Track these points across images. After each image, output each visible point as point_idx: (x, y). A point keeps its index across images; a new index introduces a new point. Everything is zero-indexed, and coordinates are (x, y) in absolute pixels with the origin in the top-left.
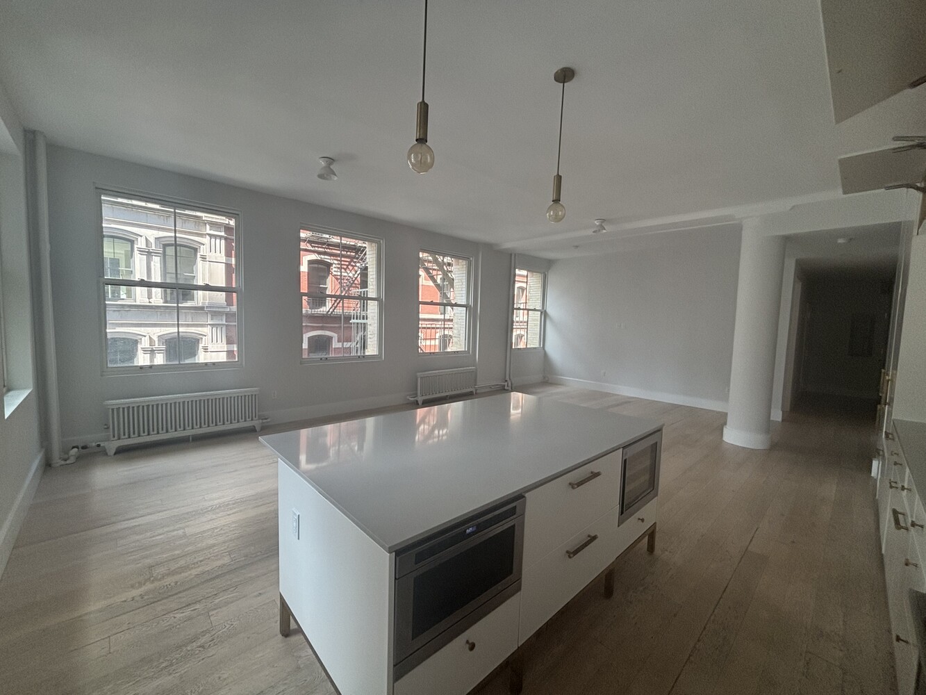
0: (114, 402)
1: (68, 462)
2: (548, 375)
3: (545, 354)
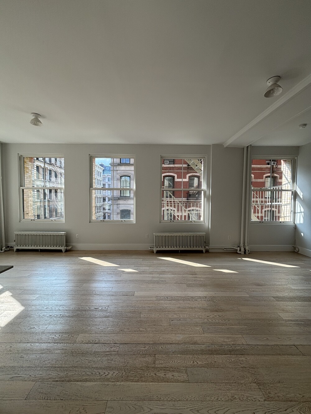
2: (299, 247)
3: (295, 228)
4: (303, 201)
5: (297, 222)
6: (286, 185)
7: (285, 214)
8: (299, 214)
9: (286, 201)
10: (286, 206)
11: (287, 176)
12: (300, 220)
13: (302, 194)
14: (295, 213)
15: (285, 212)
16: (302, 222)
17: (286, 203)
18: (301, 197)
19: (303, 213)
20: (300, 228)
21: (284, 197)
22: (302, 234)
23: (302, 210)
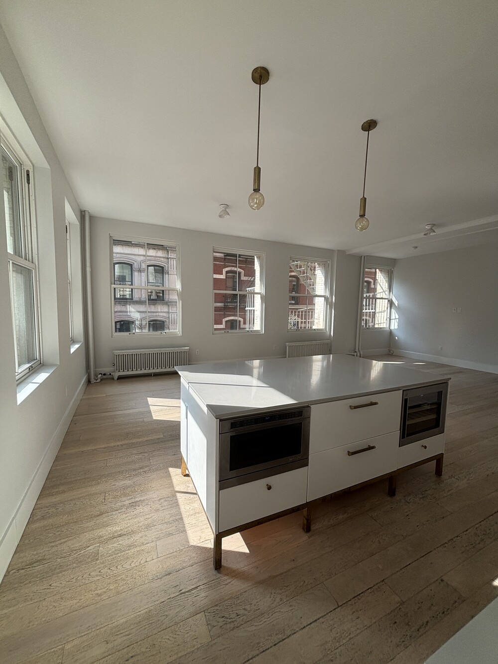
0: (116, 352)
1: (98, 381)
2: (393, 349)
3: (391, 333)
4: (398, 309)
5: (392, 328)
6: (382, 294)
7: (380, 321)
8: (393, 321)
9: (381, 308)
10: (380, 314)
11: (382, 285)
12: (394, 326)
13: (397, 302)
14: (390, 319)
15: (380, 319)
16: (396, 327)
17: (380, 310)
18: (397, 305)
19: (397, 320)
20: (396, 333)
21: (378, 305)
22: (396, 338)
23: (397, 317)
